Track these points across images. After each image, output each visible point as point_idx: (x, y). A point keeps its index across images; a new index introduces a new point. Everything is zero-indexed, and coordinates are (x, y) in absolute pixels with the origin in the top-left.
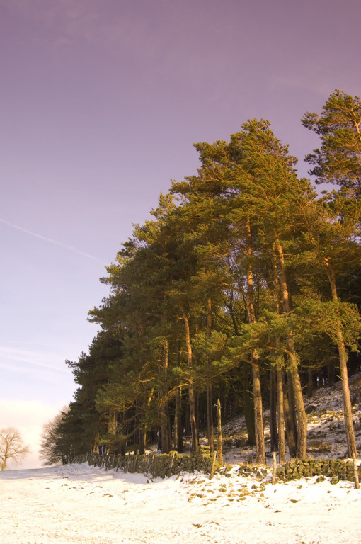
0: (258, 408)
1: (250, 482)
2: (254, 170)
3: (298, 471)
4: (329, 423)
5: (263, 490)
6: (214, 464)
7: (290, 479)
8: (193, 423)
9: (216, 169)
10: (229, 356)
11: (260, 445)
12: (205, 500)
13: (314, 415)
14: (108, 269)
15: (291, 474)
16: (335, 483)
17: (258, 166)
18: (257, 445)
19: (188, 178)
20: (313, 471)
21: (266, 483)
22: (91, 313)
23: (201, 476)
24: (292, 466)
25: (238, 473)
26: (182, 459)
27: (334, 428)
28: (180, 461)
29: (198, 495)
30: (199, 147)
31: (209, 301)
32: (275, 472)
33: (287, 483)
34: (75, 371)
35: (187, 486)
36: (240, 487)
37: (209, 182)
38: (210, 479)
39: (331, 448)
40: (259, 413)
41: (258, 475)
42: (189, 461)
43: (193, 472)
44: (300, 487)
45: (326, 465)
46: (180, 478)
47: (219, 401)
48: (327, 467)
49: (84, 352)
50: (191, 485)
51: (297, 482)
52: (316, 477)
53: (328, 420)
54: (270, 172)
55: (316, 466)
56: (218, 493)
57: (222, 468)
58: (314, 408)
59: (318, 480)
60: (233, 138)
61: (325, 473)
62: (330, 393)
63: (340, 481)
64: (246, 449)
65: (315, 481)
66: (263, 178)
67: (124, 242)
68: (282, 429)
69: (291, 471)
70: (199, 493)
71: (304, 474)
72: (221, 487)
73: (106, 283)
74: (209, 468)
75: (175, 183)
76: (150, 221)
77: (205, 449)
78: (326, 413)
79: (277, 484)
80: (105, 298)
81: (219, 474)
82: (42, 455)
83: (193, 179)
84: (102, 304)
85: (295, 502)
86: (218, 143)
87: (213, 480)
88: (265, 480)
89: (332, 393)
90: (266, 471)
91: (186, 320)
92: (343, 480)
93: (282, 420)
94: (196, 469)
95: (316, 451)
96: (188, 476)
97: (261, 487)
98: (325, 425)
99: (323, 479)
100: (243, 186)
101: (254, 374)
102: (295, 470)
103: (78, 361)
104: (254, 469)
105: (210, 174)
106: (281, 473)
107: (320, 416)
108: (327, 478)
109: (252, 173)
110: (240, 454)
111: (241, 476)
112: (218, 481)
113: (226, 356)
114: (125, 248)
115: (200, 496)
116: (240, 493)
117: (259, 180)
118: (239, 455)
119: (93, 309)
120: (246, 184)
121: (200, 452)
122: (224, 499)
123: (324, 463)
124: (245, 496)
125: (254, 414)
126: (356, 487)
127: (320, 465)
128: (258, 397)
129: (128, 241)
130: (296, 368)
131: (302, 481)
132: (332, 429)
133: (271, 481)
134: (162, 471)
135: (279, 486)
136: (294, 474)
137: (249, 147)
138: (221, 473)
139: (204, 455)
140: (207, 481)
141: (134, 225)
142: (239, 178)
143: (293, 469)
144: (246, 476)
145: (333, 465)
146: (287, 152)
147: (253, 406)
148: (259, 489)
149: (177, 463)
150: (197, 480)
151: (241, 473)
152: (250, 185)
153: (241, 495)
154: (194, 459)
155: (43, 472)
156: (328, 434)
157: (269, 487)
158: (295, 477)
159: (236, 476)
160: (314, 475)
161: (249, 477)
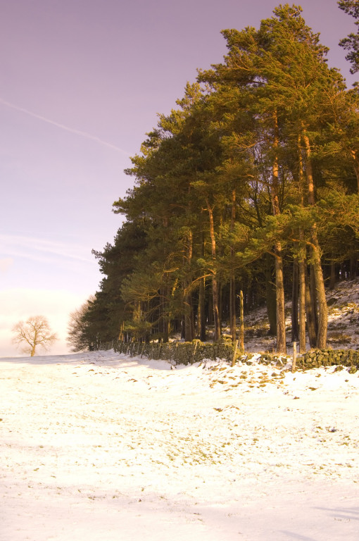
0: (280, 299)
1: (270, 369)
2: (283, 58)
3: (317, 360)
4: (349, 315)
5: (282, 378)
6: (236, 352)
7: (309, 368)
8: (216, 313)
9: (242, 57)
10: (253, 247)
11: (281, 335)
12: (226, 386)
13: (335, 308)
14: (132, 160)
15: (311, 363)
16: (353, 373)
17: (287, 54)
18: (278, 334)
19: (214, 66)
20: (332, 360)
21: (286, 371)
22: (116, 204)
23: (223, 364)
24: (312, 356)
25: (258, 361)
26: (204, 347)
27: (355, 320)
28: (202, 349)
29: (220, 382)
30: (226, 34)
31: (234, 193)
32: (295, 361)
34: (101, 261)
35: (209, 372)
36: (261, 375)
37: (236, 71)
38: (232, 366)
39: (350, 339)
40: (280, 305)
41: (279, 363)
42: (212, 349)
43: (215, 360)
44: (319, 376)
45: (345, 355)
46: (203, 365)
47: (241, 292)
48: (346, 357)
49: (109, 243)
50: (212, 372)
51: (316, 371)
52: (335, 366)
53: (349, 312)
54: (300, 60)
55: (335, 356)
56: (238, 380)
57: (243, 357)
58: (335, 300)
59: (336, 370)
60: (263, 24)
61: (344, 363)
62: (351, 287)
64: (267, 339)
65: (333, 370)
66: (293, 66)
67: (149, 132)
68: (303, 320)
69: (311, 360)
70: (220, 379)
71: (323, 363)
72: (242, 374)
73: (131, 174)
74: (231, 356)
75: (202, 72)
76: (176, 110)
77: (227, 338)
78: (347, 306)
79: (297, 372)
80: (129, 190)
81: (240, 362)
82: (69, 342)
83: (219, 67)
84: (127, 195)
85: (313, 389)
86: (247, 29)
87: (234, 367)
88: (285, 368)
89: (354, 286)
90: (286, 360)
91: (211, 211)
93: (303, 311)
94: (218, 356)
95: (336, 342)
96: (210, 363)
97: (281, 375)
98: (346, 317)
99: (341, 369)
100: (272, 74)
101: (277, 266)
102: (315, 359)
103: (103, 251)
104: (274, 357)
105: (237, 62)
106: (301, 362)
107: (341, 309)
108: (346, 368)
109: (282, 62)
110: (261, 343)
111: (261, 364)
112: (239, 368)
113: (250, 248)
114: (149, 138)
115: (222, 383)
116: (260, 380)
117: (288, 68)
118: (260, 345)
119: (118, 200)
120: (275, 73)
121: (222, 341)
122: (245, 385)
123: (343, 353)
124: (265, 383)
125: (276, 304)
127: (339, 355)
128: (281, 288)
129: (153, 131)
130: (319, 260)
131: (321, 370)
132: (352, 321)
133: (291, 370)
134: (185, 358)
135: (298, 374)
136: (313, 363)
137: (279, 35)
138: (242, 361)
139: (226, 344)
140: (229, 368)
141: (159, 115)
142: (268, 66)
143: (313, 358)
144: (267, 364)
145: (352, 356)
146: (318, 41)
147: (276, 297)
148: (278, 377)
149: (200, 350)
150: (219, 367)
151: (262, 362)
152: (279, 73)
153: (261, 382)
154: (216, 347)
155: (71, 358)
156: (348, 326)
157: (288, 375)
158: (314, 366)
159: (256, 364)
160: (333, 364)
161: (270, 365)
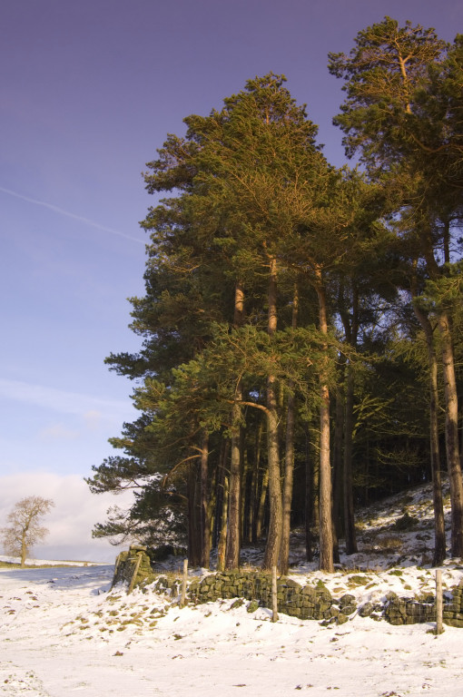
3: (214, 589)
7: (204, 601)
15: (206, 592)
16: (251, 611)
20: (233, 590)
21: (173, 605)
24: (209, 582)
28: (123, 566)
32: (185, 589)
33: (197, 607)
36: (139, 610)
38: (128, 594)
41: (173, 594)
44: (209, 614)
45: (248, 582)
51: (209, 606)
52: (234, 600)
55: (237, 583)
59: (232, 606)
61: (245, 594)
63: (259, 609)
65: (229, 607)
69: (206, 588)
74: (131, 580)
79: (187, 607)
81: (138, 588)
85: (178, 637)
87: (131, 596)
88: (174, 601)
92: (263, 607)
97: (162, 612)
99: (240, 603)
102: (212, 588)
106: (196, 590)
108: (246, 602)
116: (128, 619)
123: (246, 578)
126: (273, 620)
127: (241, 581)
130: (274, 431)
131: (213, 606)
133: (178, 604)
136: (210, 594)
138: (140, 587)
140: (125, 596)
143: (210, 586)
144: (159, 594)
149: (121, 568)
151: (157, 589)
157: (174, 611)
158: (210, 599)
159: (151, 592)
160: (233, 596)
161: (162, 595)
